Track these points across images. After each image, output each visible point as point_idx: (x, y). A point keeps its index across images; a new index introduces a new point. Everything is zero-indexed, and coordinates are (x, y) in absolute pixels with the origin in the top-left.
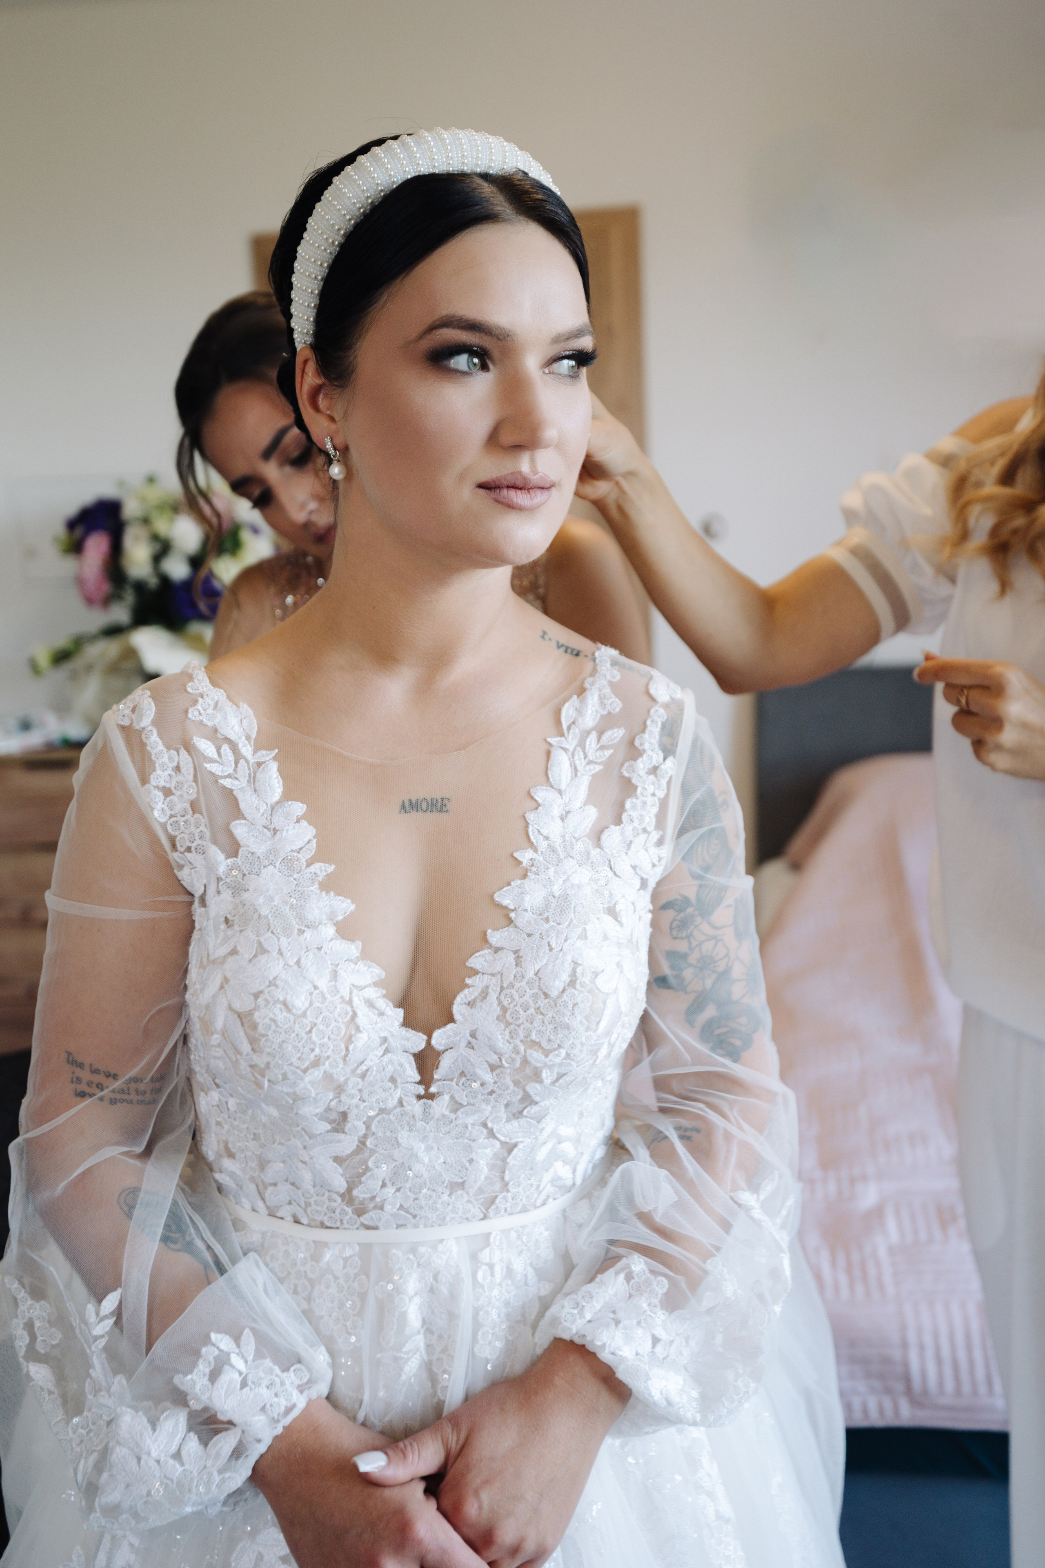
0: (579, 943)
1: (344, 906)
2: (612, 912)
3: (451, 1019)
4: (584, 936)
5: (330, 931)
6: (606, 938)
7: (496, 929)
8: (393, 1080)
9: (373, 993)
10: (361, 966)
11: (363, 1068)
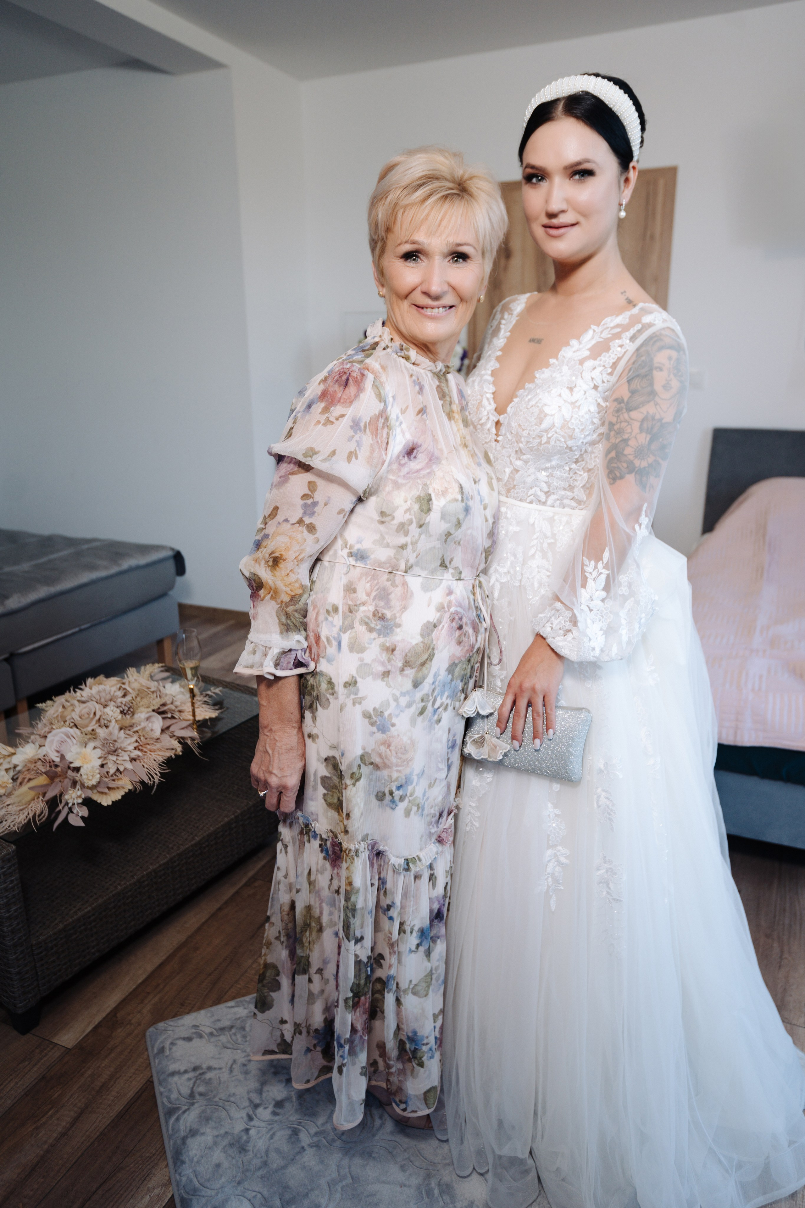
0: (546, 394)
1: (497, 365)
2: (571, 389)
3: (506, 413)
4: (549, 392)
5: (490, 372)
6: (560, 395)
7: (529, 383)
8: (489, 430)
9: (490, 396)
10: (491, 386)
11: (481, 422)
